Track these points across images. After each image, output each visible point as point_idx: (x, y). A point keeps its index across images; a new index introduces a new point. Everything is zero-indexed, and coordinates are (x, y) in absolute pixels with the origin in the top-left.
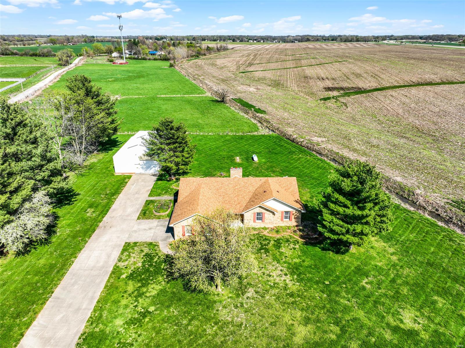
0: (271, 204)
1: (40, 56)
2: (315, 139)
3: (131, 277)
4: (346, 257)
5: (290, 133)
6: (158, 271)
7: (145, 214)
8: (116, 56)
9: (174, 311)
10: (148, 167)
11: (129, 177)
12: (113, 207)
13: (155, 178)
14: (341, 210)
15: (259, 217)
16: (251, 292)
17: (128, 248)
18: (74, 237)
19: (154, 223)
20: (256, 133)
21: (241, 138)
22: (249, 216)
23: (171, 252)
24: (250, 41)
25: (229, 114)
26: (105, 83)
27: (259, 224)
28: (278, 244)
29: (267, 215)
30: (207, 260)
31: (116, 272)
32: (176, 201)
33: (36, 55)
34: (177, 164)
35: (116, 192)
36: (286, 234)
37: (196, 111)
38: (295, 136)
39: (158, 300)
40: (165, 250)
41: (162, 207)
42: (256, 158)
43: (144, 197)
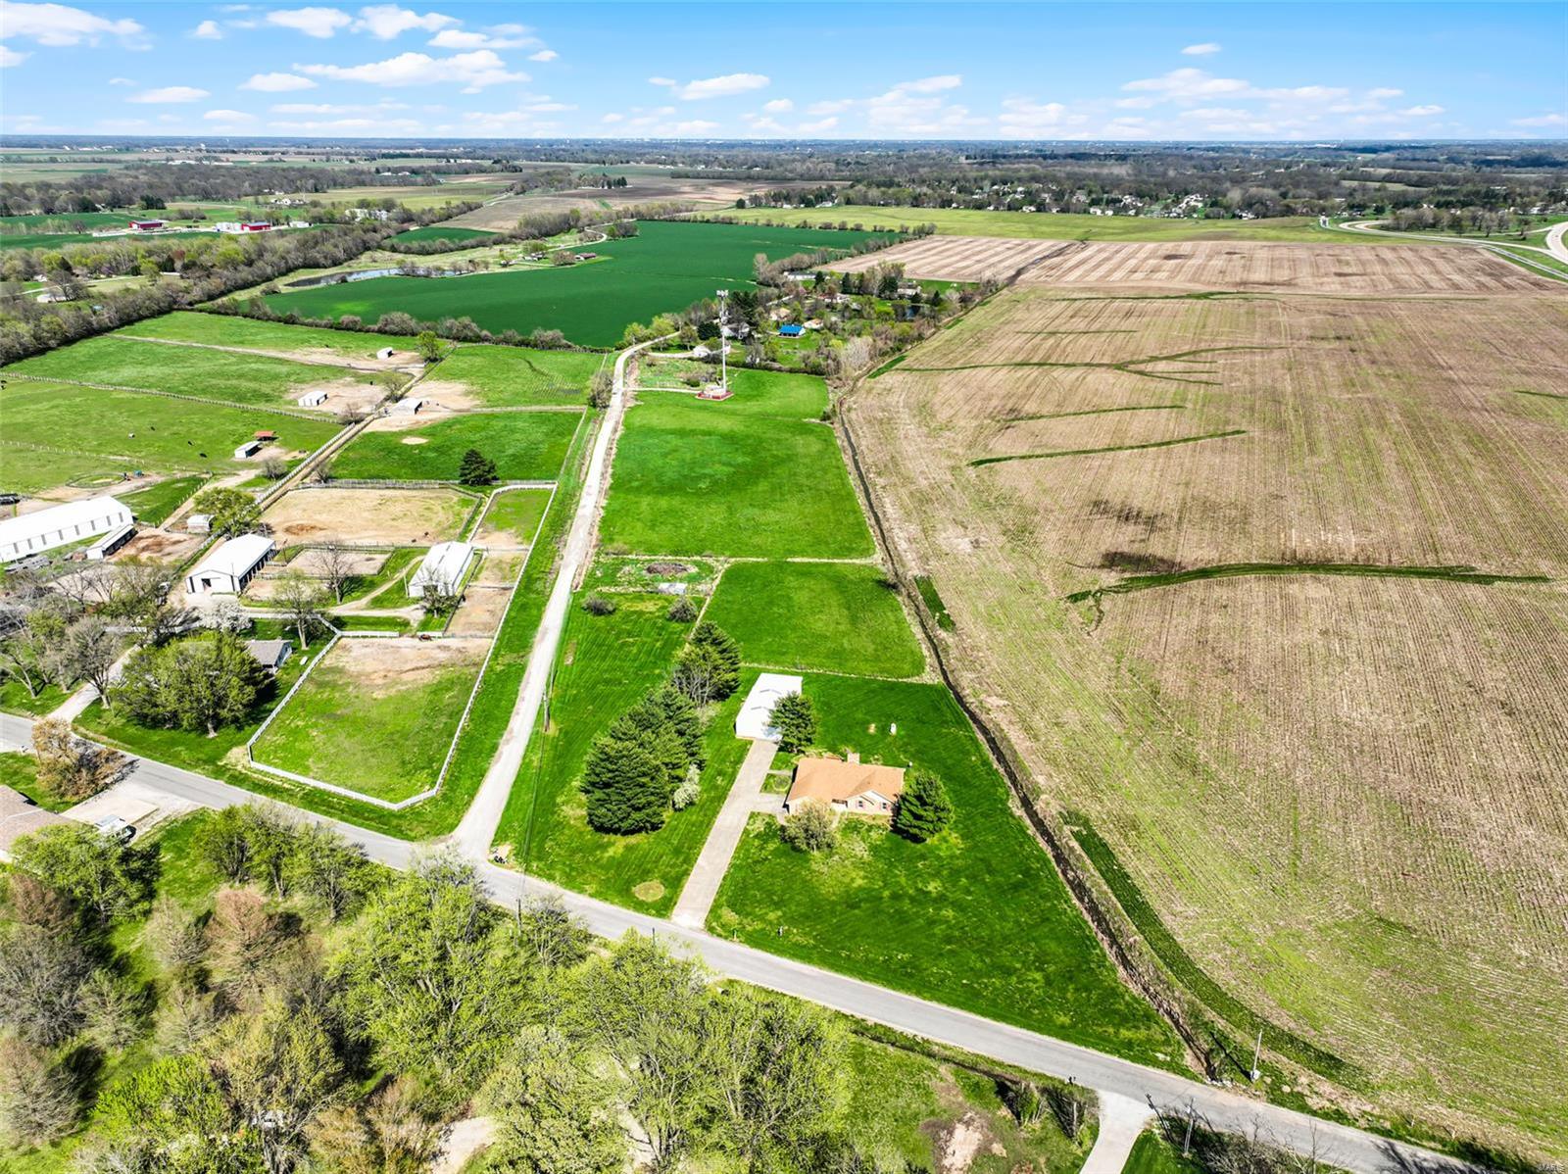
0: (869, 794)
1: (535, 346)
2: (993, 701)
3: (756, 836)
4: (919, 846)
5: (964, 683)
6: (775, 835)
7: (766, 788)
8: (703, 354)
9: (783, 860)
10: (770, 734)
11: (751, 743)
12: (738, 777)
13: (777, 747)
14: (912, 808)
15: (861, 804)
16: (836, 857)
17: (753, 815)
18: (712, 802)
19: (773, 797)
20: (915, 680)
21: (892, 687)
22: (852, 801)
23: (785, 824)
24: (1092, 210)
25: (894, 627)
26: (695, 500)
27: (859, 810)
28: (870, 828)
29: (866, 803)
30: (806, 831)
31: (746, 832)
32: (793, 780)
33: (527, 345)
34: (799, 739)
35: (739, 761)
36: (880, 822)
37: (846, 612)
38: (967, 691)
39: (773, 853)
40: (781, 821)
41: (781, 783)
42: (894, 729)
43: (766, 770)
